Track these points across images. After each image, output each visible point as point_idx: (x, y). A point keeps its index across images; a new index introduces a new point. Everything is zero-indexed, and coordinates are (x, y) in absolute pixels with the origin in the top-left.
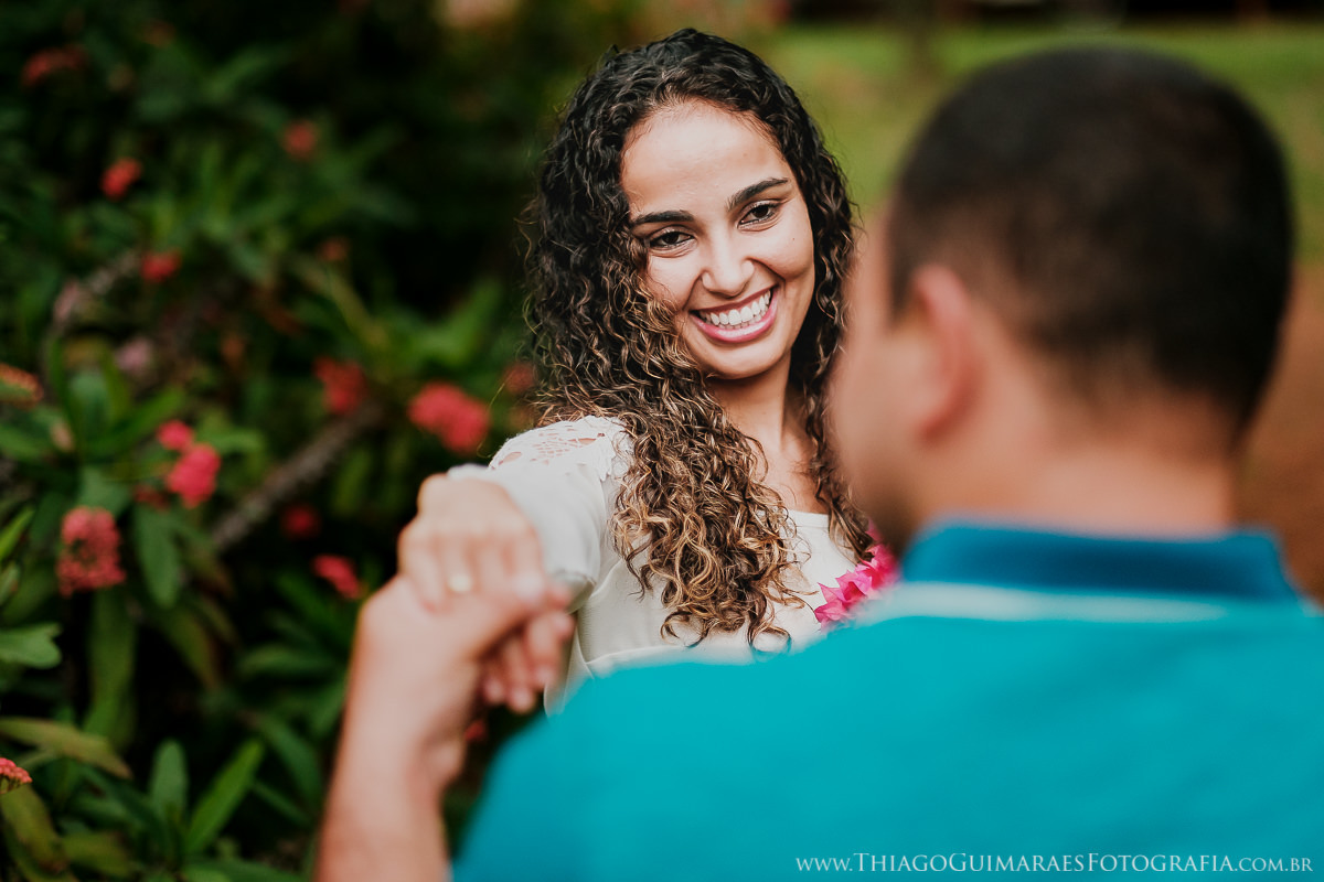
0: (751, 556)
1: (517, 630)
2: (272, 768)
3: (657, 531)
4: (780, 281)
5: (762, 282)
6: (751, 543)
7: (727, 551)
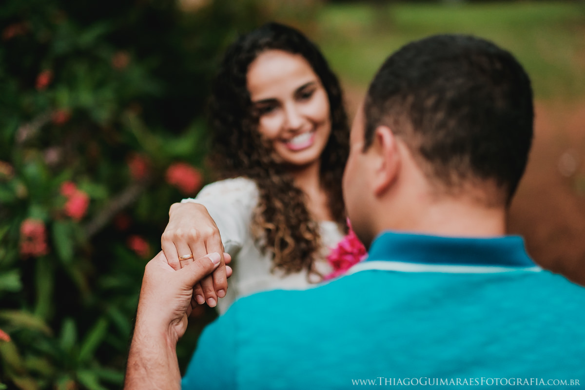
0: (308, 242)
1: (210, 274)
2: (113, 329)
3: (268, 231)
4: (316, 125)
5: (308, 126)
6: (308, 236)
7: (298, 239)
